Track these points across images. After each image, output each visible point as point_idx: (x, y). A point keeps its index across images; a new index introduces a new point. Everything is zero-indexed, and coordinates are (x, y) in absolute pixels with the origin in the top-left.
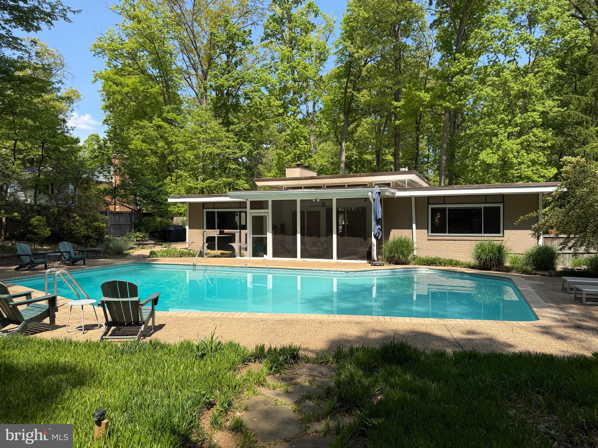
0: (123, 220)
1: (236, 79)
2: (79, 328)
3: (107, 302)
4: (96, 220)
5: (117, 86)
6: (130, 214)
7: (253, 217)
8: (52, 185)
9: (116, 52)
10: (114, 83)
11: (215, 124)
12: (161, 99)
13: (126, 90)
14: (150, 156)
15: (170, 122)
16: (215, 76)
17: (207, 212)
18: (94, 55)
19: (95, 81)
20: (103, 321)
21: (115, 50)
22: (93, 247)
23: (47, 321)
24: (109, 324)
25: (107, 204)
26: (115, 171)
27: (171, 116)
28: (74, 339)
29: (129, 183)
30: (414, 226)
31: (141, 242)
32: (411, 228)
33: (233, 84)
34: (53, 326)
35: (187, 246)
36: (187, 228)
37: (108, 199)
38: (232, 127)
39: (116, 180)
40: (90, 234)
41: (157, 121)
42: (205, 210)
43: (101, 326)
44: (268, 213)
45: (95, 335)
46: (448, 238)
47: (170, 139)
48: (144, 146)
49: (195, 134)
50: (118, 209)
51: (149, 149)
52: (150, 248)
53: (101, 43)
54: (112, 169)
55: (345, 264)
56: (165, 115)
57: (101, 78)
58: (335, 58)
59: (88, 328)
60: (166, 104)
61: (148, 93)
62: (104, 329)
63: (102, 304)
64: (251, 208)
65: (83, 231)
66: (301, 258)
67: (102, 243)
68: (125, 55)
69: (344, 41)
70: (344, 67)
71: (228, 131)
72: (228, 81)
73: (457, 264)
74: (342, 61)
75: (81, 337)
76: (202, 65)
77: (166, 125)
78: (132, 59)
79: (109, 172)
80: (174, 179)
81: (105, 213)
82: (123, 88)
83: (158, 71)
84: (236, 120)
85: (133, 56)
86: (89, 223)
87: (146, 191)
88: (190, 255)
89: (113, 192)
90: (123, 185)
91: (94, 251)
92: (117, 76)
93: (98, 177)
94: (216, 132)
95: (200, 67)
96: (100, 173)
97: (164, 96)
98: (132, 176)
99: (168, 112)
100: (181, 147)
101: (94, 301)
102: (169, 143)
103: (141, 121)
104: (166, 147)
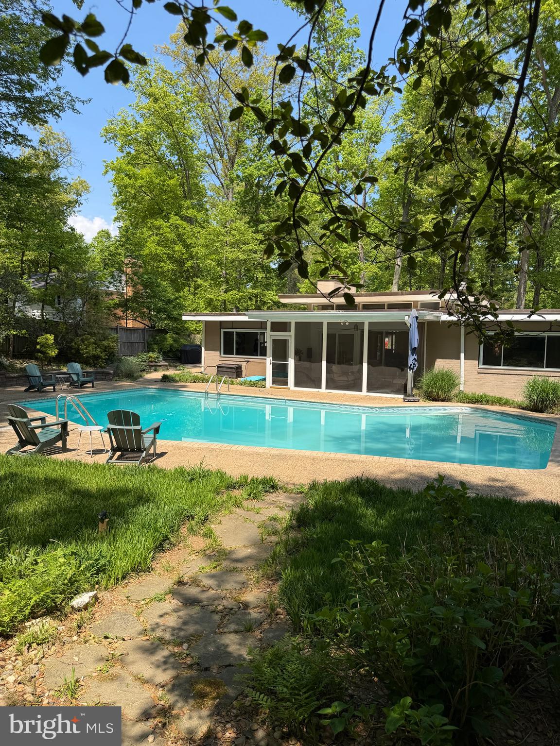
0: (135, 338)
1: (269, 167)
2: (88, 453)
3: (113, 429)
4: (106, 338)
5: (130, 178)
6: (143, 330)
7: (274, 340)
8: (59, 297)
9: (129, 138)
10: (127, 175)
11: (241, 224)
12: (180, 192)
13: (139, 183)
14: (165, 262)
15: (190, 220)
16: (243, 164)
17: (225, 333)
18: (105, 142)
19: (106, 173)
20: (109, 447)
21: (128, 135)
22: (102, 367)
23: (59, 444)
24: (114, 450)
25: (119, 318)
26: (127, 281)
27: (191, 213)
28: (83, 461)
29: (142, 294)
30: (462, 355)
31: (154, 363)
32: (459, 358)
33: (264, 173)
34: (64, 449)
35: (202, 369)
36: (203, 349)
37: (119, 312)
38: (261, 226)
39: (128, 291)
40: (99, 354)
41: (174, 219)
42: (223, 330)
43: (108, 451)
44: (290, 337)
45: (102, 459)
46: (503, 372)
47: (189, 241)
48: (160, 250)
49: (218, 235)
50: (130, 324)
51: (165, 254)
52: (163, 370)
53: (112, 127)
54: (124, 278)
55: (375, 398)
56: (184, 212)
57: (113, 170)
58: (393, 136)
59: (96, 452)
60: (185, 197)
61: (164, 185)
62: (110, 454)
63: (109, 431)
64: (273, 330)
65: (92, 350)
66: (326, 388)
67: (112, 363)
68: (140, 140)
69: (406, 114)
70: (405, 147)
71: (257, 232)
72: (259, 170)
73: (506, 403)
74: (402, 140)
75: (90, 460)
76: (228, 150)
77: (184, 224)
78: (147, 145)
79: (120, 282)
80: (192, 289)
81: (116, 329)
82: (136, 180)
83: (176, 157)
84: (266, 217)
85: (148, 141)
86: (98, 342)
87: (160, 304)
88: (205, 380)
89: (124, 304)
90: (136, 296)
91: (103, 373)
92: (130, 167)
93: (108, 287)
94: (242, 233)
95: (226, 151)
96: (110, 283)
97: (184, 188)
98: (146, 287)
99: (188, 208)
100: (201, 251)
101: (101, 428)
102: (187, 246)
103: (156, 220)
104: (184, 251)
